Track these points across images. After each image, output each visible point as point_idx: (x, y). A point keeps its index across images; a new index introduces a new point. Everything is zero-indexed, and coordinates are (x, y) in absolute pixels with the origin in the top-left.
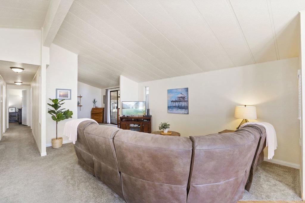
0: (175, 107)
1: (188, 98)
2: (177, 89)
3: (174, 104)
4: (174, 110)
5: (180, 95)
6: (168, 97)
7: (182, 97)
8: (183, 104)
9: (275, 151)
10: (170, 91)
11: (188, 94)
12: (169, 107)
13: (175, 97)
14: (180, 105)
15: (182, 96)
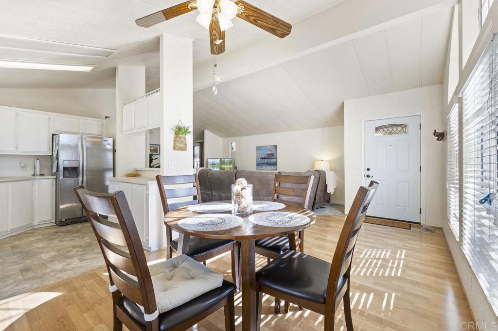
0: (264, 164)
1: (277, 155)
2: (266, 146)
3: (263, 161)
4: (263, 166)
5: (269, 152)
6: (257, 154)
7: (271, 154)
8: (272, 161)
9: (335, 189)
10: (258, 148)
11: (276, 151)
12: (258, 164)
13: (264, 154)
14: (269, 161)
15: (271, 152)
